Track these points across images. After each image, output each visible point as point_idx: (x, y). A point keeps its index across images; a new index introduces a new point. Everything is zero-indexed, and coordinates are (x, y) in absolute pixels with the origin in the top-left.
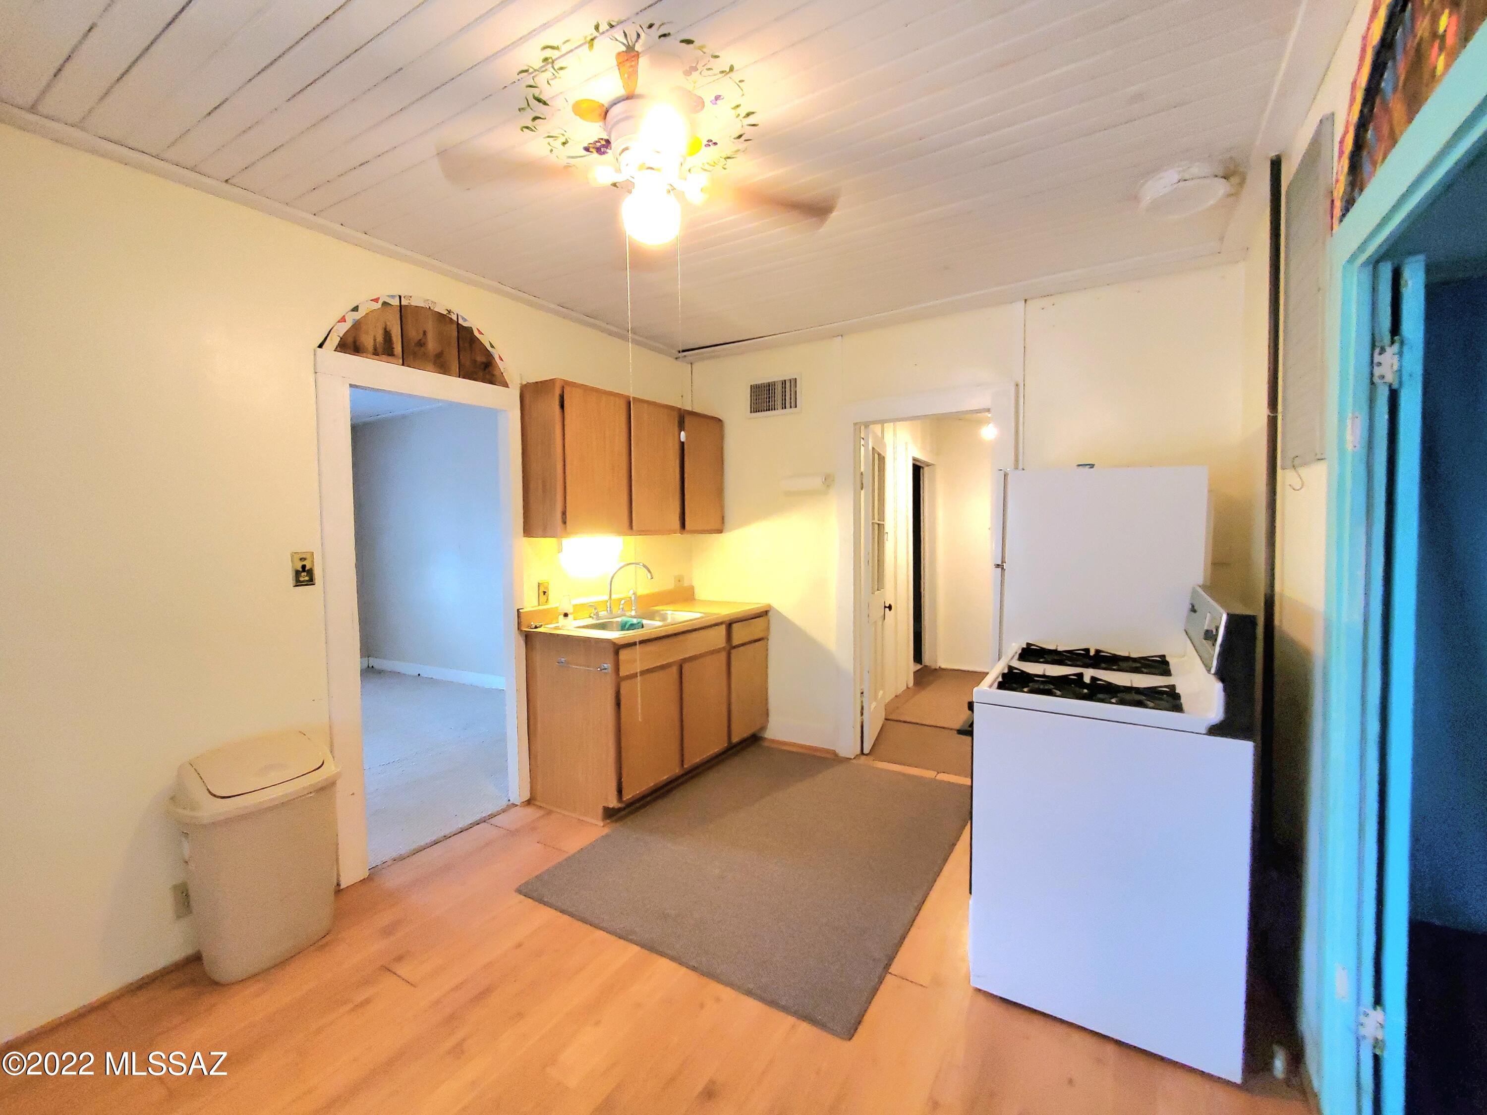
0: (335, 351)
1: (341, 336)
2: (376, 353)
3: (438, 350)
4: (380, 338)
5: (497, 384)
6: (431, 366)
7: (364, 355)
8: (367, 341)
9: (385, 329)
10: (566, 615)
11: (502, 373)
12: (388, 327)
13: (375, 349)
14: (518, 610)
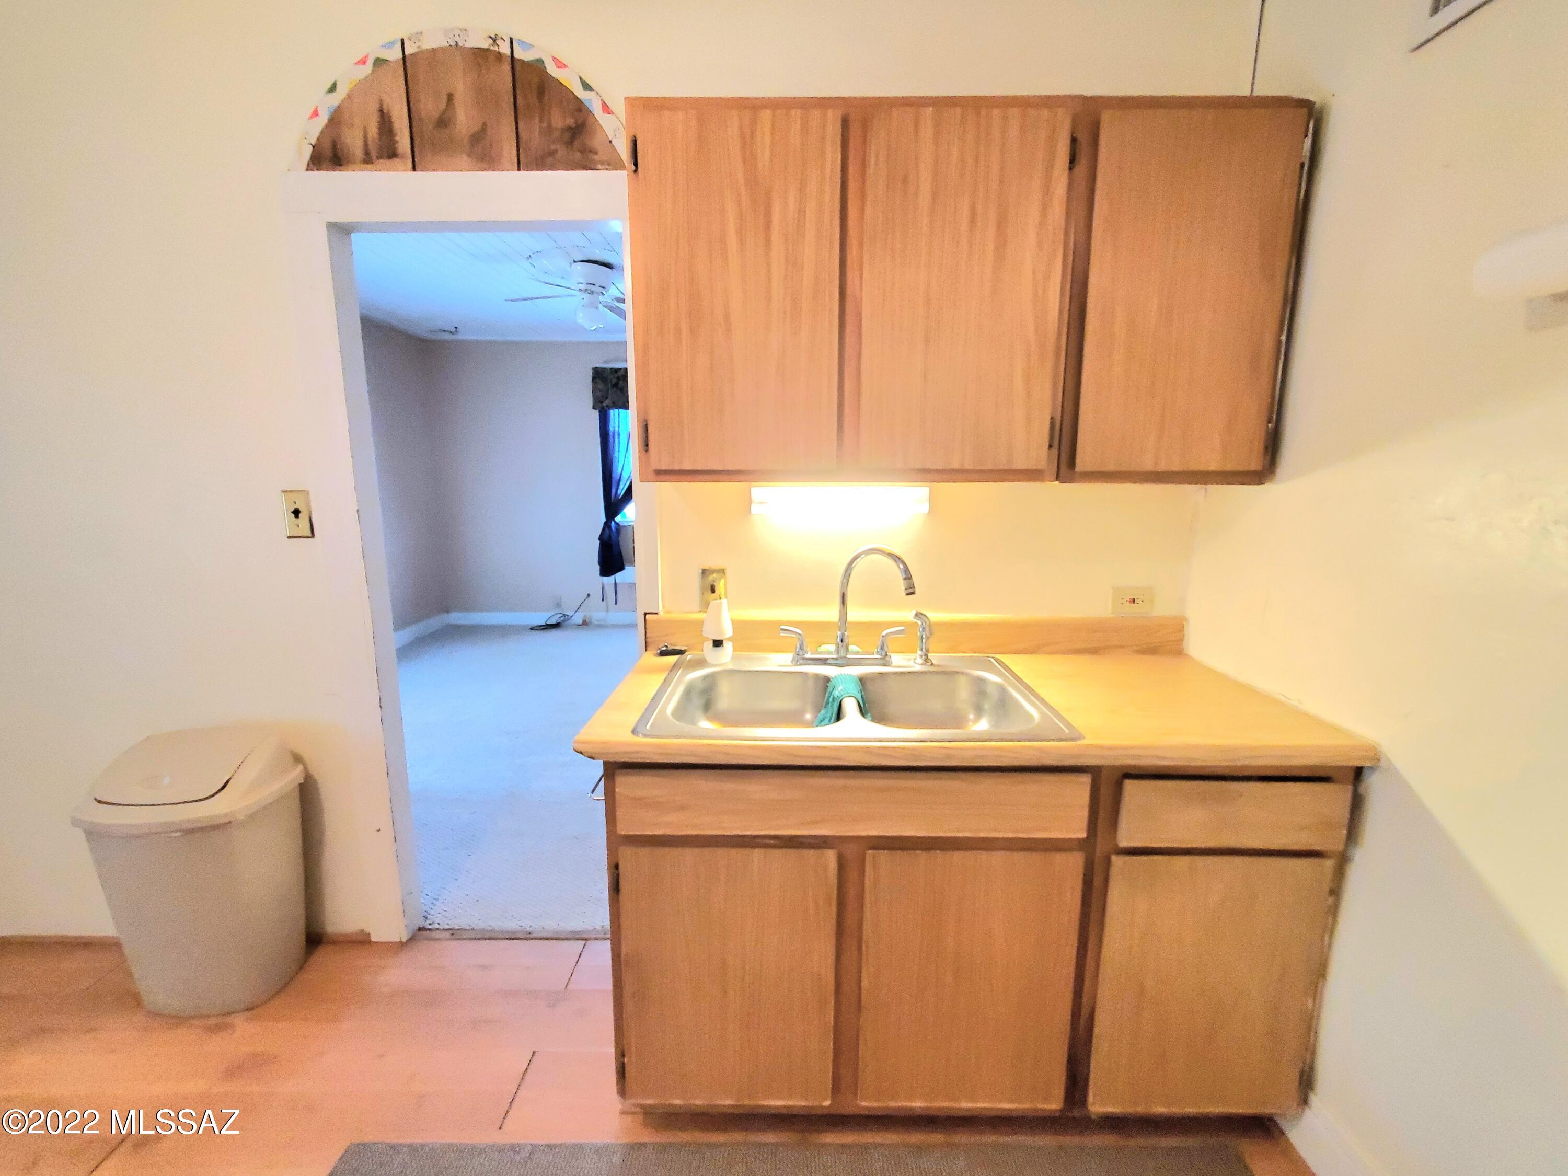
0: (307, 170)
1: (313, 143)
2: (368, 159)
3: (476, 128)
4: (374, 131)
5: (597, 168)
6: (464, 160)
7: (351, 166)
8: (354, 142)
9: (381, 111)
10: (718, 643)
11: (610, 142)
12: (385, 107)
13: (367, 153)
14: (646, 614)
